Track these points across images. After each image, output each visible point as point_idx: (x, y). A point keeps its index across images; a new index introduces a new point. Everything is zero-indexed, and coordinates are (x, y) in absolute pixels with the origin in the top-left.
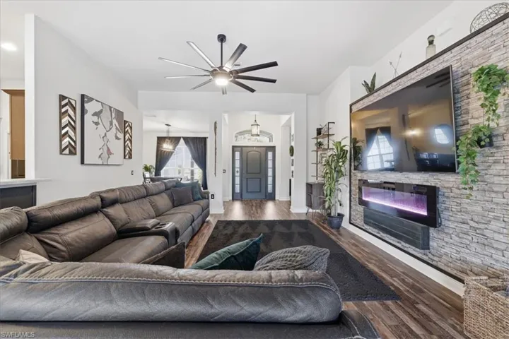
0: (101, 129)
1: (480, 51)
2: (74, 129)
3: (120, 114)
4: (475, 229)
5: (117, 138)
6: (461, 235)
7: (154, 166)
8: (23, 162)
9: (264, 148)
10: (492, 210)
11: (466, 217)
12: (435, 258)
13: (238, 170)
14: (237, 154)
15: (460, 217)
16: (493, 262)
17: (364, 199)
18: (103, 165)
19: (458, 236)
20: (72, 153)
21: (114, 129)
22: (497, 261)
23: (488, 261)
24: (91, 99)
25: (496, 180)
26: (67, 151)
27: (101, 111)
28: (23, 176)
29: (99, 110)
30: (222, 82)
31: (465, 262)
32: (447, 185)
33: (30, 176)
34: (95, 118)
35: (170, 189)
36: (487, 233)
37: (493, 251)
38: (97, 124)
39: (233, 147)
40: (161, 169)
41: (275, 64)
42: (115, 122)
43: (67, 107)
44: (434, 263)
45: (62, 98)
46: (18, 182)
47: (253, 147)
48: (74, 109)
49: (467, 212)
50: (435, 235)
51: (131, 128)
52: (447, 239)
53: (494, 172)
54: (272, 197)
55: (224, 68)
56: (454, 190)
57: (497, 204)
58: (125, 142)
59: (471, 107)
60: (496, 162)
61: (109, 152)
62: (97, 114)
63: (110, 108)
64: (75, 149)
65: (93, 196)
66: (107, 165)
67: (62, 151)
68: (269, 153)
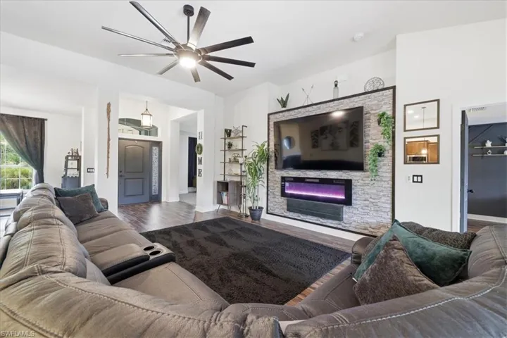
1: (376, 102)
4: (373, 203)
6: (364, 208)
9: (149, 143)
10: (382, 191)
11: (367, 197)
12: (347, 225)
15: (363, 197)
16: (383, 219)
17: (286, 192)
19: (362, 208)
22: (384, 218)
23: (380, 219)
25: (384, 174)
30: (188, 63)
31: (367, 223)
32: (355, 179)
36: (379, 204)
37: (383, 213)
44: (346, 228)
47: (134, 140)
49: (368, 194)
50: (347, 210)
52: (356, 212)
53: (384, 170)
54: (156, 199)
55: (189, 45)
56: (360, 181)
57: (385, 187)
59: (370, 133)
60: (384, 165)
68: (154, 148)
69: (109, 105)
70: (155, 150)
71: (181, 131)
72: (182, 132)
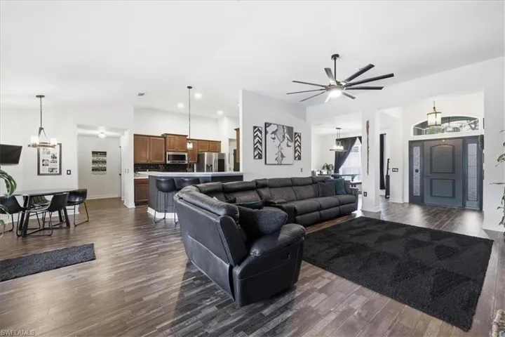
0: (277, 141)
2: (261, 144)
3: (290, 129)
5: (288, 146)
7: (334, 165)
8: (239, 163)
9: (461, 140)
13: (418, 168)
14: (417, 150)
18: (278, 164)
20: (260, 158)
21: (286, 140)
24: (270, 124)
26: (257, 157)
27: (277, 130)
28: (239, 170)
29: (275, 130)
33: (241, 170)
34: (273, 136)
35: (317, 183)
38: (274, 139)
39: (411, 143)
40: (340, 167)
41: (371, 66)
42: (287, 135)
43: (258, 132)
45: (255, 127)
46: (236, 173)
47: (441, 140)
48: (261, 132)
51: (300, 137)
58: (295, 148)
61: (282, 156)
62: (274, 133)
63: (283, 126)
64: (261, 155)
65: (253, 182)
66: (281, 164)
67: (255, 157)
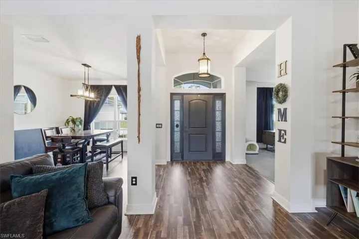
13: (178, 123)
14: (177, 104)
39: (172, 94)
47: (197, 94)
68: (217, 102)
69: (139, 38)
70: (218, 104)
71: (247, 82)
72: (249, 83)
